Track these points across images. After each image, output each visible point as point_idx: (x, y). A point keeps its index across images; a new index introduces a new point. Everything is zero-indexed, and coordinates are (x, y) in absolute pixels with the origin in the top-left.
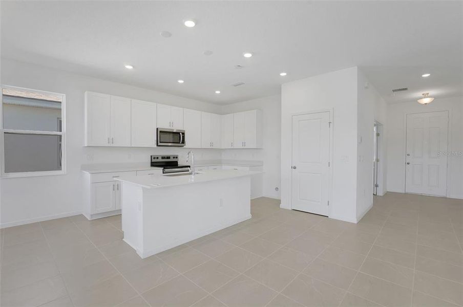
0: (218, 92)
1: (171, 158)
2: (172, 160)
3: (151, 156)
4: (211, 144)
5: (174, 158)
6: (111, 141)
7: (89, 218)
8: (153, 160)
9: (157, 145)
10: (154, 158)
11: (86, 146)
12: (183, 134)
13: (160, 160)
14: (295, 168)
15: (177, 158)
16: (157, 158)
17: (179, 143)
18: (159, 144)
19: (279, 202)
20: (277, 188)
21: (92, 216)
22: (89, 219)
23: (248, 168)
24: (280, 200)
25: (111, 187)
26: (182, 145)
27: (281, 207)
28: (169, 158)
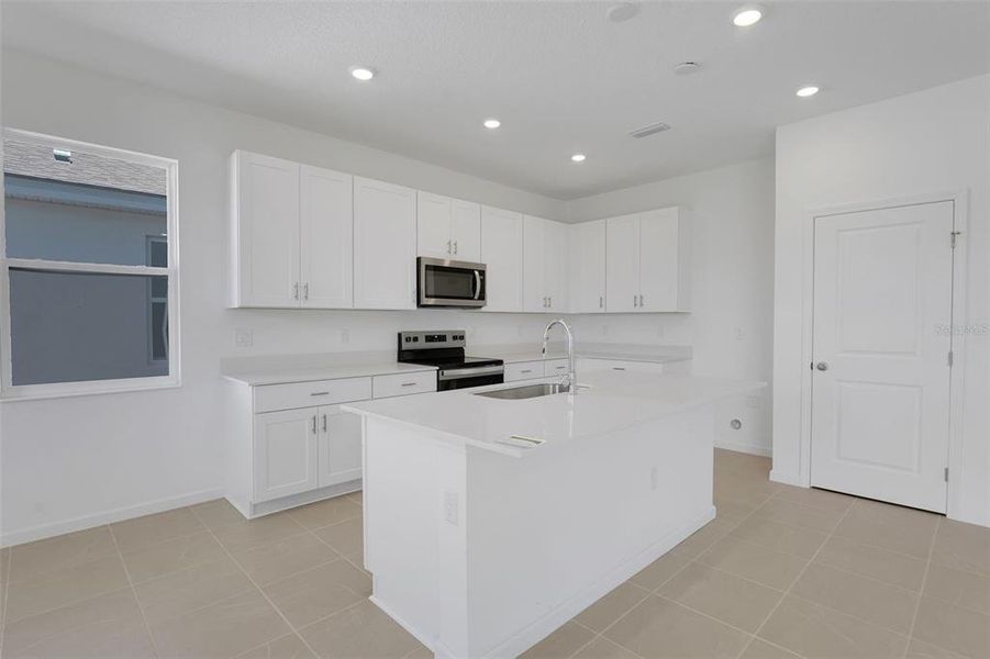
0: (578, 158)
1: (449, 338)
2: (450, 343)
3: (400, 335)
4: (548, 301)
5: (455, 338)
6: (302, 293)
7: (247, 514)
8: (406, 346)
9: (419, 305)
10: (408, 340)
11: (236, 305)
12: (482, 273)
13: (422, 344)
14: (822, 368)
15: (462, 338)
16: (416, 339)
17: (472, 299)
18: (425, 301)
19: (765, 463)
20: (737, 421)
21: (255, 507)
22: (248, 517)
23: (661, 366)
24: (771, 459)
25: (308, 425)
26: (480, 303)
27: (771, 479)
28: (442, 338)
